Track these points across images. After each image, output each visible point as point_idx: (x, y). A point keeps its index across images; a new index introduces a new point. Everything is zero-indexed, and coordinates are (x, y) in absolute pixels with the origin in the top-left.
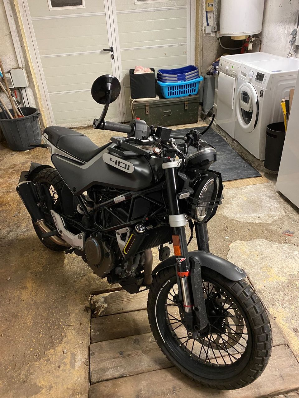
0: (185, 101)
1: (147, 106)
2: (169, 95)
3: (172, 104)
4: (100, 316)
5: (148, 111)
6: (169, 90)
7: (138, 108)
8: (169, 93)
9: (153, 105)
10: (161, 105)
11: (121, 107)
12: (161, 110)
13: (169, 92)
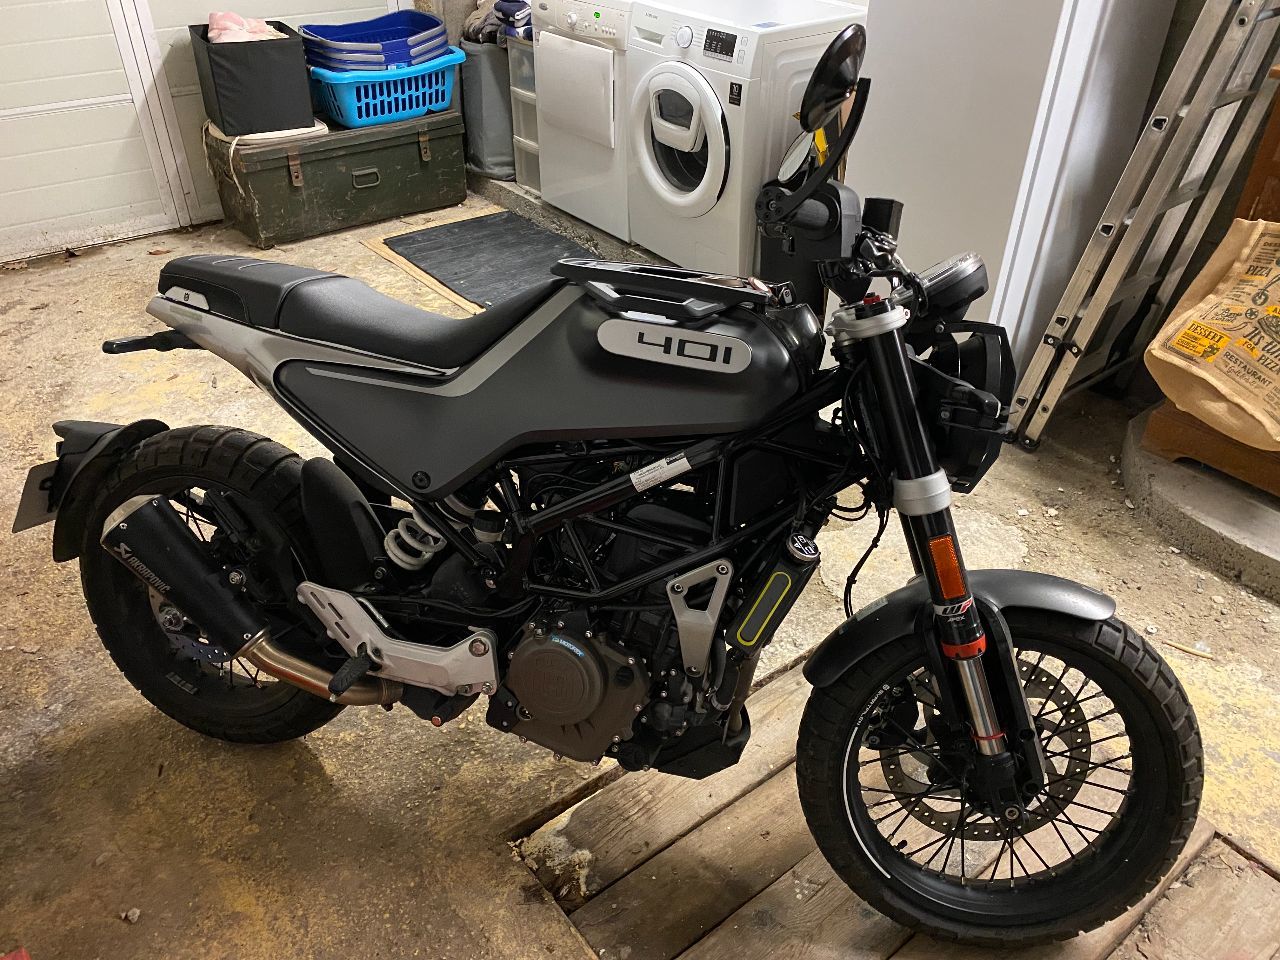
0: (418, 133)
1: (294, 158)
2: (360, 116)
3: (375, 147)
4: (588, 898)
5: (301, 177)
6: (359, 100)
7: (259, 168)
8: (360, 108)
9: (313, 155)
10: (342, 153)
11: (172, 171)
12: (344, 169)
13: (363, 104)
